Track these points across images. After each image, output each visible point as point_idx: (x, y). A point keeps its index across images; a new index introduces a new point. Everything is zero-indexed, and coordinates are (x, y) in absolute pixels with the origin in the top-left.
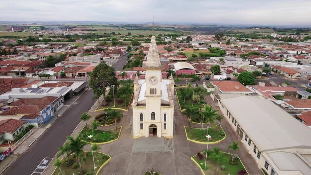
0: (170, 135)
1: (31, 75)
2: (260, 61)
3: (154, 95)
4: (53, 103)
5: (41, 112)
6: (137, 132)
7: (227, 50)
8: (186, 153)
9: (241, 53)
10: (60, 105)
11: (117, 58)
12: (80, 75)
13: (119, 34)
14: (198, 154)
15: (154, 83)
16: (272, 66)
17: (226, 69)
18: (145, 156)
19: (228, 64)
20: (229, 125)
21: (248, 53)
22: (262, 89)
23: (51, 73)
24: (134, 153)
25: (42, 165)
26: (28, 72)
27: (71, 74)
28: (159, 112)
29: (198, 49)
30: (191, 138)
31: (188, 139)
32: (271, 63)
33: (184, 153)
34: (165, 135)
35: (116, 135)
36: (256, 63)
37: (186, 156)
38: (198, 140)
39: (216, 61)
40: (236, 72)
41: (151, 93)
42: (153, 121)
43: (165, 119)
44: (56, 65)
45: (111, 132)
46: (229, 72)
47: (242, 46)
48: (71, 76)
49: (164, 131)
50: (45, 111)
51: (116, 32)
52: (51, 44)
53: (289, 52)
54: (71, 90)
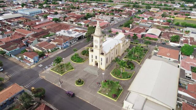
0: (103, 69)
1: (75, 23)
4: (70, 40)
5: (63, 43)
6: (90, 63)
10: (74, 41)
12: (95, 27)
14: (105, 80)
18: (86, 73)
22: (188, 60)
24: (83, 71)
27: (91, 25)
28: (99, 56)
29: (190, 18)
31: (110, 73)
35: (84, 61)
40: (189, 43)
41: (95, 47)
44: (88, 19)
50: (65, 43)
52: (99, 3)
54: (83, 35)
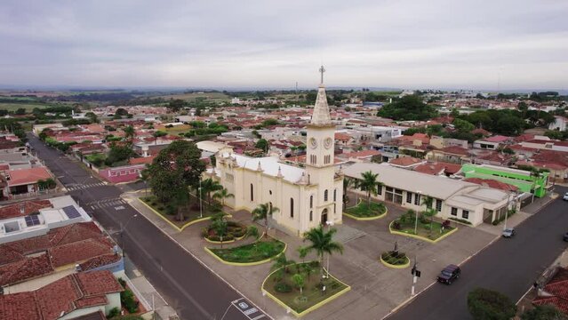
0: (340, 220)
3: (328, 164)
25: (244, 310)
28: (332, 187)
29: (171, 126)
33: (377, 231)
34: (337, 222)
37: (381, 233)
40: (290, 145)
41: (325, 163)
42: (326, 203)
43: (335, 198)
46: (281, 147)
49: (335, 216)
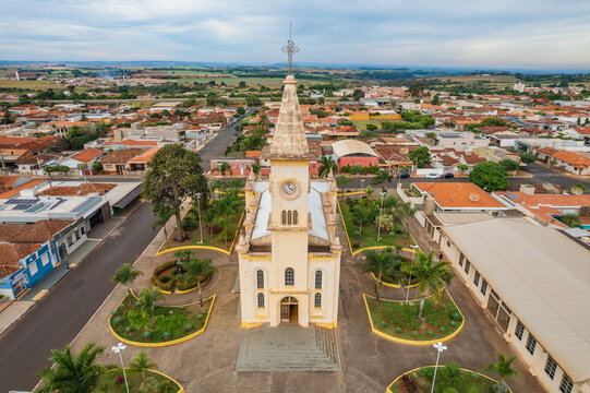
0: (330, 321)
1: (28, 167)
2: (508, 137)
3: (292, 226)
4: (57, 238)
5: (24, 261)
6: (249, 315)
7: (436, 115)
8: (373, 374)
9: (466, 122)
10: (78, 238)
11: (214, 132)
12: (134, 167)
13: (223, 84)
15: (292, 197)
16: (536, 148)
17: (442, 154)
18: (270, 382)
19: (444, 143)
20: (467, 290)
21: (479, 122)
22: (529, 201)
23: (71, 163)
24: (240, 373)
26: (24, 160)
27: (114, 165)
28: (305, 266)
29: (378, 114)
30: (382, 328)
31: (375, 331)
32: (531, 141)
33: (368, 374)
34: (318, 322)
35: (201, 319)
36: (498, 142)
37: (372, 381)
38: (398, 334)
39: (418, 137)
40: (463, 161)
41: (284, 222)
42: (290, 289)
43: (318, 284)
44: (86, 146)
45: (189, 310)
46: (448, 162)
47: (463, 107)
48: (115, 169)
49: (317, 312)
50: (34, 257)
51: (218, 82)
52: (87, 104)
53: (561, 118)
54: (108, 203)
